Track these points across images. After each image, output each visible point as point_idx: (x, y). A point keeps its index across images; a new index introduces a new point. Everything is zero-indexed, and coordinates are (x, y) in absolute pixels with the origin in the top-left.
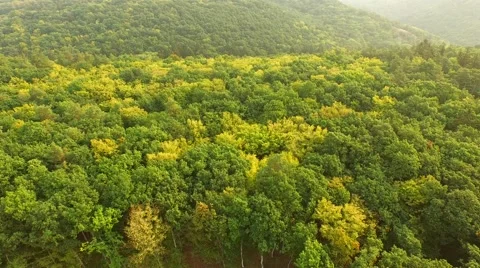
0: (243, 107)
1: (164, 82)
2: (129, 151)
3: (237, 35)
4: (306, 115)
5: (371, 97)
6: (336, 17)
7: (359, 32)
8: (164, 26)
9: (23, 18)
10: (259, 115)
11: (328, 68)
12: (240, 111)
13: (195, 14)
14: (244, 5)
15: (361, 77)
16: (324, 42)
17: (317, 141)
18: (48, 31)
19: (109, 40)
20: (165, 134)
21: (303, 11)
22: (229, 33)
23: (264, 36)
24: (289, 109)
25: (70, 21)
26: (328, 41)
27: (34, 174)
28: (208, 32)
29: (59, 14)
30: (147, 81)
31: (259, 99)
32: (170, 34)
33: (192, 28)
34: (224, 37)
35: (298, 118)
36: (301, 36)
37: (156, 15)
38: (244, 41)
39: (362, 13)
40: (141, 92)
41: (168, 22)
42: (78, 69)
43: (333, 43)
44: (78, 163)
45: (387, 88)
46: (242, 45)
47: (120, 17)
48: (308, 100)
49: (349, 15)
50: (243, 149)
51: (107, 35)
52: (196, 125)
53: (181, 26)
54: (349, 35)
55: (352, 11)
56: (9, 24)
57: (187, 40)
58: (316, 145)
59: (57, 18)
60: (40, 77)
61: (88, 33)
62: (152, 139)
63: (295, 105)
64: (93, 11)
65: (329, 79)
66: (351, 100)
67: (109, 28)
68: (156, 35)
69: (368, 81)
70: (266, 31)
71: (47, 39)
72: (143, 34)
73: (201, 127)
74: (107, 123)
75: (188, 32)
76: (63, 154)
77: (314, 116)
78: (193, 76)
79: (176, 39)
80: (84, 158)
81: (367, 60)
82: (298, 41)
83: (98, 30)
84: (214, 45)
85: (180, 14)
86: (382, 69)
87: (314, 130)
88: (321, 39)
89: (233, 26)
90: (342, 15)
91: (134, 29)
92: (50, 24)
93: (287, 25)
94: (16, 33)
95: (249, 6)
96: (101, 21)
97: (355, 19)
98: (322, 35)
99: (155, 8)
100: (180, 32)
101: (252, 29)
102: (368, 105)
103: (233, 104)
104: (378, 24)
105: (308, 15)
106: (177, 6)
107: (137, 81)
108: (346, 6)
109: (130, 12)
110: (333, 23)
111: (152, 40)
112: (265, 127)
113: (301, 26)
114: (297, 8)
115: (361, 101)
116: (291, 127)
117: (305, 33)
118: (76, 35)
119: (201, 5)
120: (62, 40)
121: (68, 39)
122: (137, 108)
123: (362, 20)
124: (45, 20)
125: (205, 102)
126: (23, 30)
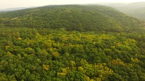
0: (88, 57)
1: (66, 43)
2: (52, 71)
3: (90, 24)
4: (107, 63)
5: (130, 58)
6: (122, 18)
7: (129, 24)
8: (69, 20)
9: (32, 15)
10: (92, 60)
11: (117, 43)
12: (87, 59)
13: (78, 16)
14: (93, 14)
15: (128, 49)
16: (117, 27)
17: (109, 75)
18: (38, 19)
19: (53, 23)
20: (63, 65)
21: (111, 16)
22: (88, 23)
23: (98, 24)
24: (102, 60)
25: (44, 17)
26: (119, 27)
27: (26, 75)
28: (81, 22)
29: (41, 14)
30: (61, 42)
31: (93, 55)
32: (70, 22)
33: (77, 21)
34: (86, 24)
35: (105, 64)
36: (110, 25)
37: (67, 16)
38: (92, 26)
39: (131, 18)
40: (59, 46)
41: (70, 18)
42: (43, 35)
43: (120, 27)
44: (38, 72)
45: (136, 55)
46: (91, 27)
47: (57, 16)
48: (109, 56)
49: (127, 18)
50: (86, 74)
51: (52, 21)
52: (73, 62)
53: (73, 20)
54: (126, 25)
55: (127, 17)
56: (29, 17)
57: (75, 24)
58: (109, 76)
59: (41, 16)
60: (33, 38)
61: (48, 20)
62: (59, 66)
63: (104, 59)
64: (50, 14)
65: (116, 48)
66: (123, 58)
67: (53, 19)
68: (66, 22)
69: (130, 51)
70: (99, 23)
71: (37, 21)
72: (63, 22)
73: (74, 64)
74: (48, 58)
75: (75, 22)
76: (35, 69)
77: (110, 64)
78: (74, 42)
79: (72, 24)
80: (40, 71)
81: (131, 40)
82: (109, 26)
83: (51, 20)
84: (82, 26)
85: (74, 16)
86: (136, 44)
87: (109, 70)
88: (116, 26)
89: (89, 21)
90: (124, 18)
91: (60, 20)
92: (38, 17)
93: (105, 21)
94: (30, 20)
95: (94, 15)
96: (51, 17)
97: (128, 19)
98: (117, 25)
99: (66, 14)
100: (73, 22)
101: (94, 22)
102: (129, 61)
103: (85, 56)
104: (136, 22)
105: (113, 18)
106: (73, 14)
107: (58, 42)
108: (125, 15)
109: (60, 15)
110: (121, 20)
111: (65, 24)
112: (94, 66)
113: (110, 21)
114: (109, 15)
115: (127, 59)
116: (101, 68)
117: (111, 24)
118: (44, 21)
119: (80, 14)
120: (41, 22)
121: (42, 22)
122: (57, 52)
123: (131, 20)
124: (37, 16)
125: (76, 54)
126: (32, 19)
